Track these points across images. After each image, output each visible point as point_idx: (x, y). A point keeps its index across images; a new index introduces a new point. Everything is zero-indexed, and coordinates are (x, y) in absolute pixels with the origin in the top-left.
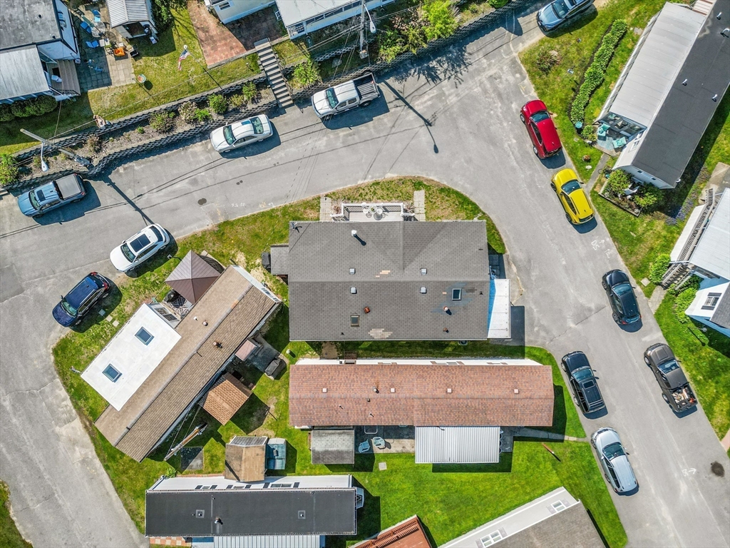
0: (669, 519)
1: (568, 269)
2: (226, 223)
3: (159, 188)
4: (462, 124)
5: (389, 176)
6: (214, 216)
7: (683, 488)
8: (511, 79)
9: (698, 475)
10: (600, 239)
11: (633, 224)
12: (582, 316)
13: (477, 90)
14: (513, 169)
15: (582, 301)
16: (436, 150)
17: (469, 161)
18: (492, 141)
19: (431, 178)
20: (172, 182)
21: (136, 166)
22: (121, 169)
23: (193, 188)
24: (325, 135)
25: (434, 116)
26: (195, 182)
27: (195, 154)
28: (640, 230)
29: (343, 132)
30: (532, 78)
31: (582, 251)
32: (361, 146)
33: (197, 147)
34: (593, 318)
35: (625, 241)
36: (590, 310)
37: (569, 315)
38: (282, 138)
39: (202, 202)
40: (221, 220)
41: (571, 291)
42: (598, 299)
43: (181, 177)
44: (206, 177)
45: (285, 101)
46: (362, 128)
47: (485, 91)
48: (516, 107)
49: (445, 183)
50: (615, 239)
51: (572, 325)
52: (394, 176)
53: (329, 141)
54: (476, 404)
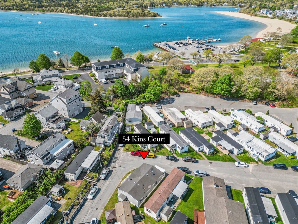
1: (161, 163)
2: (105, 207)
3: (86, 216)
4: (125, 162)
6: (102, 209)
7: (212, 168)
10: (160, 157)
11: (161, 152)
13: (122, 158)
15: (168, 164)
16: (126, 168)
17: (132, 165)
18: (132, 160)
19: (129, 171)
20: (87, 212)
21: (77, 217)
22: (75, 220)
23: (92, 209)
25: (120, 165)
26: (92, 208)
27: (87, 204)
29: (109, 179)
30: (128, 151)
31: (160, 160)
32: (114, 177)
33: (87, 203)
34: (173, 164)
35: (163, 154)
36: (171, 164)
37: (169, 166)
38: (100, 188)
39: (97, 209)
40: (104, 208)
41: (165, 164)
42: (170, 162)
43: (88, 210)
44: (94, 205)
45: (95, 183)
46: (112, 175)
47: (124, 157)
48: (130, 155)
49: (132, 170)
50: (161, 155)
51: (172, 167)
52: (124, 176)
53: (109, 181)
54: (174, 180)
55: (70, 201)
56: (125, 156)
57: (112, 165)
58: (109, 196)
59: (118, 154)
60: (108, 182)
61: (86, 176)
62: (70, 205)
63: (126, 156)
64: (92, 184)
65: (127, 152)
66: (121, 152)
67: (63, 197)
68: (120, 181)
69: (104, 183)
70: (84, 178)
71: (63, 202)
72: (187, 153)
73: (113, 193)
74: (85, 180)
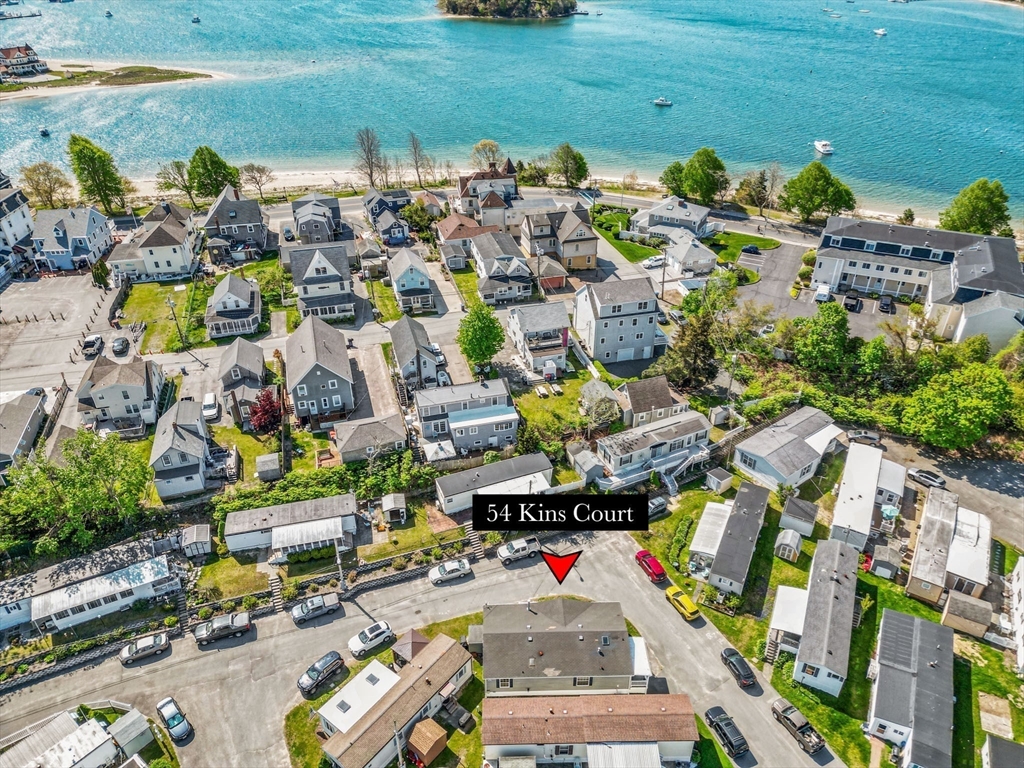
1: (694, 652)
2: (434, 624)
3: (389, 605)
4: (598, 566)
5: (551, 594)
6: (425, 620)
8: (626, 543)
10: (711, 632)
11: (732, 622)
12: (714, 685)
13: (605, 549)
14: (637, 590)
15: (710, 674)
16: (582, 580)
17: (606, 586)
18: (620, 575)
19: (581, 595)
20: (397, 602)
21: (375, 593)
22: (364, 595)
23: (412, 605)
24: (506, 573)
26: (414, 601)
27: (416, 586)
28: (739, 625)
29: (517, 572)
30: (640, 542)
31: (701, 641)
32: (530, 579)
33: (419, 582)
34: (723, 686)
35: (731, 633)
36: (718, 681)
37: (703, 683)
38: (476, 576)
39: (418, 612)
40: (431, 623)
41: (700, 667)
42: (722, 672)
43: (405, 598)
44: (423, 598)
45: (479, 555)
46: (530, 569)
47: (610, 550)
48: (632, 557)
50: (723, 632)
53: (508, 577)
54: (633, 720)
55: (391, 548)
56: (617, 549)
62: (385, 555)
63: (620, 551)
64: (468, 550)
65: (636, 544)
67: (391, 529)
69: (495, 571)
70: (465, 524)
71: (380, 539)
72: (823, 703)
74: (463, 529)
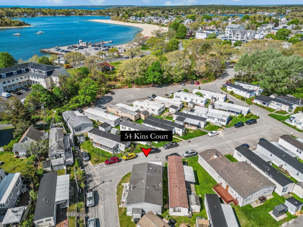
0: (201, 148)
4: (106, 175)
5: (116, 191)
7: (194, 146)
8: (98, 166)
9: (191, 144)
12: (157, 158)
14: (120, 167)
16: (111, 181)
18: (112, 170)
19: (118, 182)
24: (99, 206)
25: (102, 181)
29: (100, 201)
32: (105, 197)
34: (158, 156)
38: (97, 218)
41: (151, 159)
42: (153, 155)
45: (85, 215)
46: (100, 197)
47: (99, 171)
48: (105, 166)
49: (120, 179)
51: (159, 159)
52: (116, 189)
54: (178, 168)
56: (99, 169)
57: (91, 185)
58: (116, 220)
59: (88, 170)
60: (101, 206)
61: (68, 213)
63: (101, 169)
65: (99, 164)
66: (91, 167)
68: (116, 197)
69: (96, 210)
70: (68, 215)
73: (118, 215)
74: (70, 217)
